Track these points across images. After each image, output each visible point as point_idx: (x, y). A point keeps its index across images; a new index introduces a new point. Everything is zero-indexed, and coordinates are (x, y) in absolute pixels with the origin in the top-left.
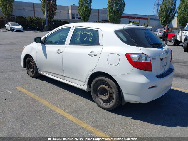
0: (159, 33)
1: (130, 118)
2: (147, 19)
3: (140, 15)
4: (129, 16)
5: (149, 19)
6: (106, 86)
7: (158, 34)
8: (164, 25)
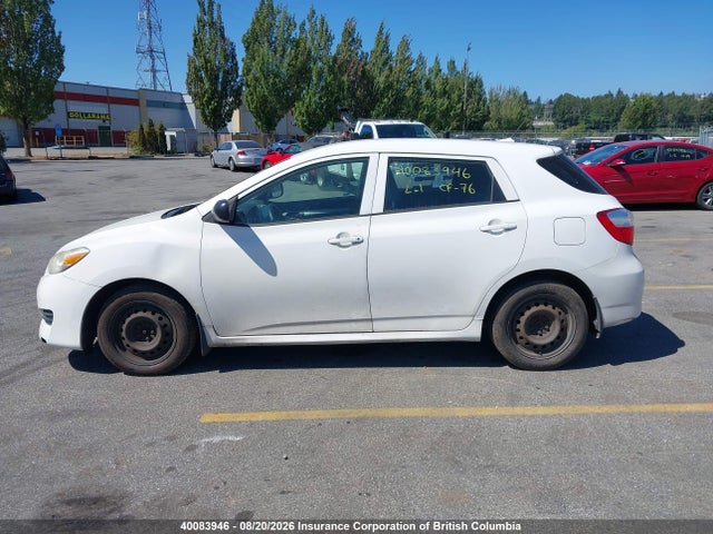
0: (240, 153)
1: (608, 367)
2: (135, 102)
3: (107, 88)
4: (62, 90)
5: (143, 103)
6: (546, 305)
7: (236, 157)
8: (214, 124)
